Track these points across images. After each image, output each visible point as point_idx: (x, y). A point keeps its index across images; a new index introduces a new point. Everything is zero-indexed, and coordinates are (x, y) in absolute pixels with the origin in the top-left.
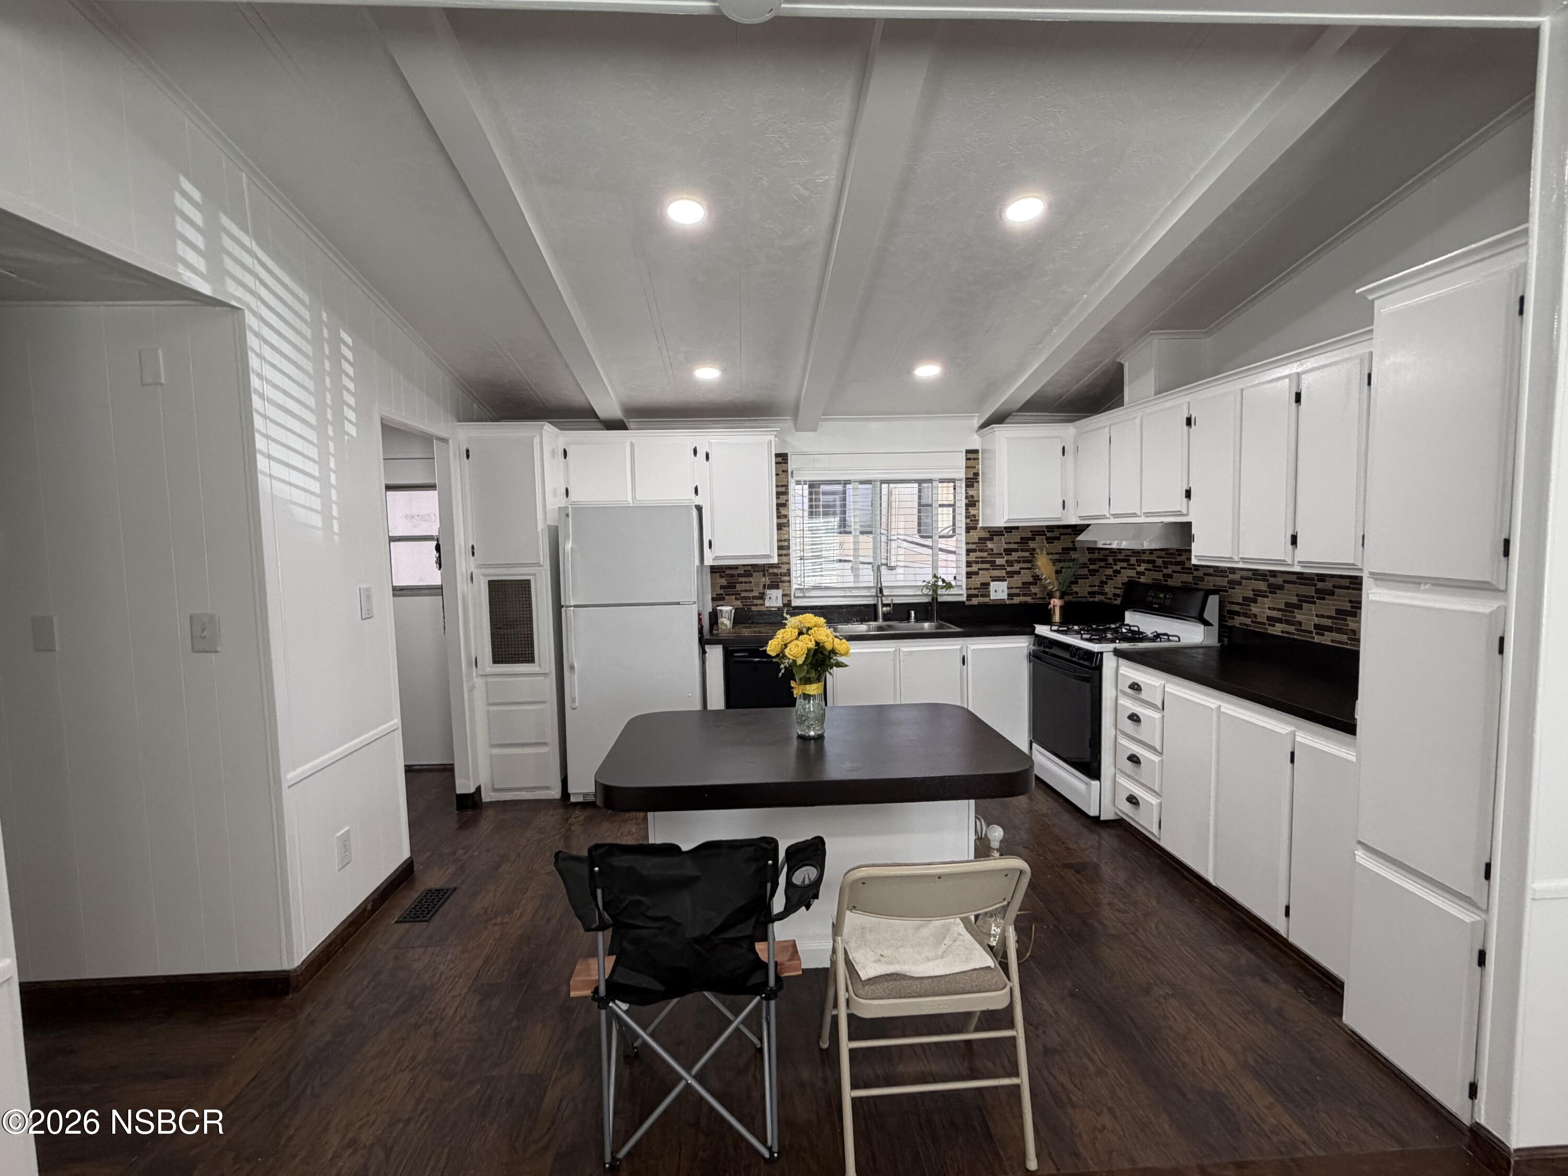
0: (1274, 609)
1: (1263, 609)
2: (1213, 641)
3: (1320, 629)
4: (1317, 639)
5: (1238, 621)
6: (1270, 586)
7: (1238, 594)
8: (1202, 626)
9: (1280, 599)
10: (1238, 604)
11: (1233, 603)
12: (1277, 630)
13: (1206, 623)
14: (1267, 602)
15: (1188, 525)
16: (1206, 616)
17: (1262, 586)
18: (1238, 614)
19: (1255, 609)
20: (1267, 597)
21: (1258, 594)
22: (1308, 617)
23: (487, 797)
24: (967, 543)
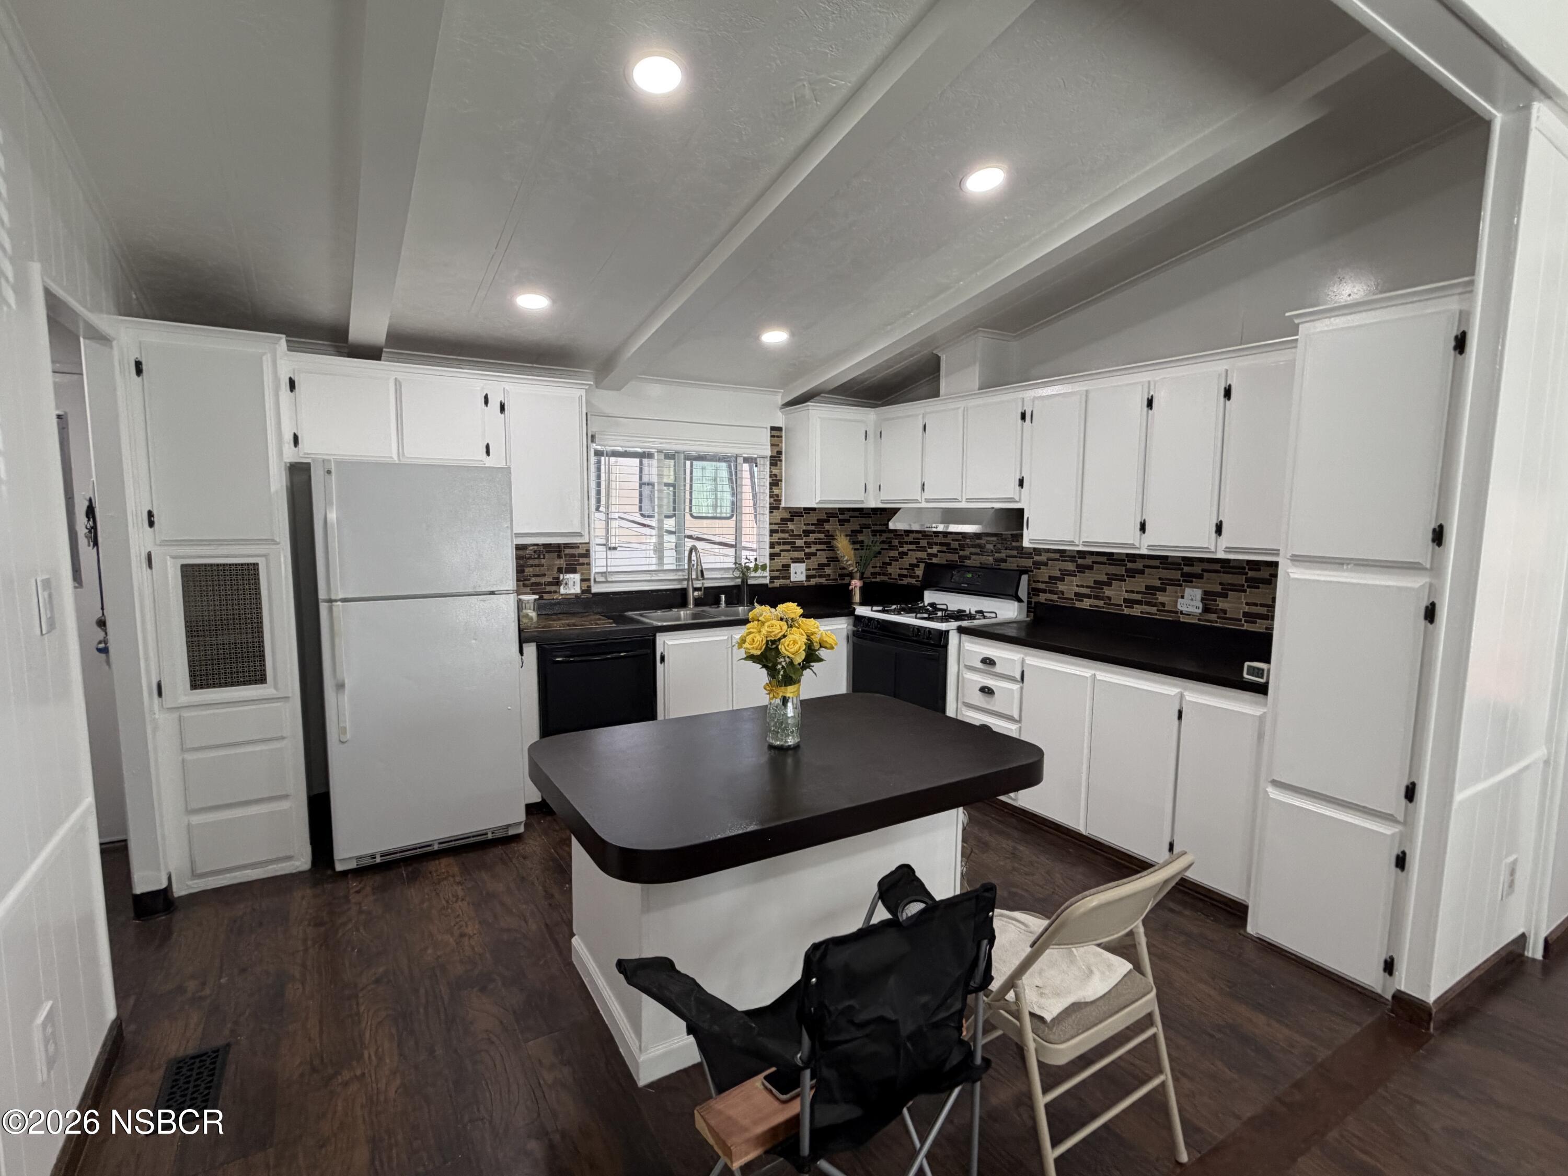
0: (1082, 586)
1: (1070, 587)
2: (1023, 617)
3: (1130, 603)
4: (1126, 611)
5: (1043, 598)
6: (1078, 566)
7: (1044, 574)
8: (1016, 603)
9: (1089, 578)
10: (1043, 582)
11: (1038, 582)
12: (1086, 604)
13: (1019, 600)
14: (1076, 580)
15: (1020, 512)
16: (1020, 594)
17: (1071, 566)
18: (1044, 591)
19: (1061, 587)
20: (1076, 576)
21: (1066, 573)
22: (1117, 593)
23: (179, 891)
24: (771, 524)
